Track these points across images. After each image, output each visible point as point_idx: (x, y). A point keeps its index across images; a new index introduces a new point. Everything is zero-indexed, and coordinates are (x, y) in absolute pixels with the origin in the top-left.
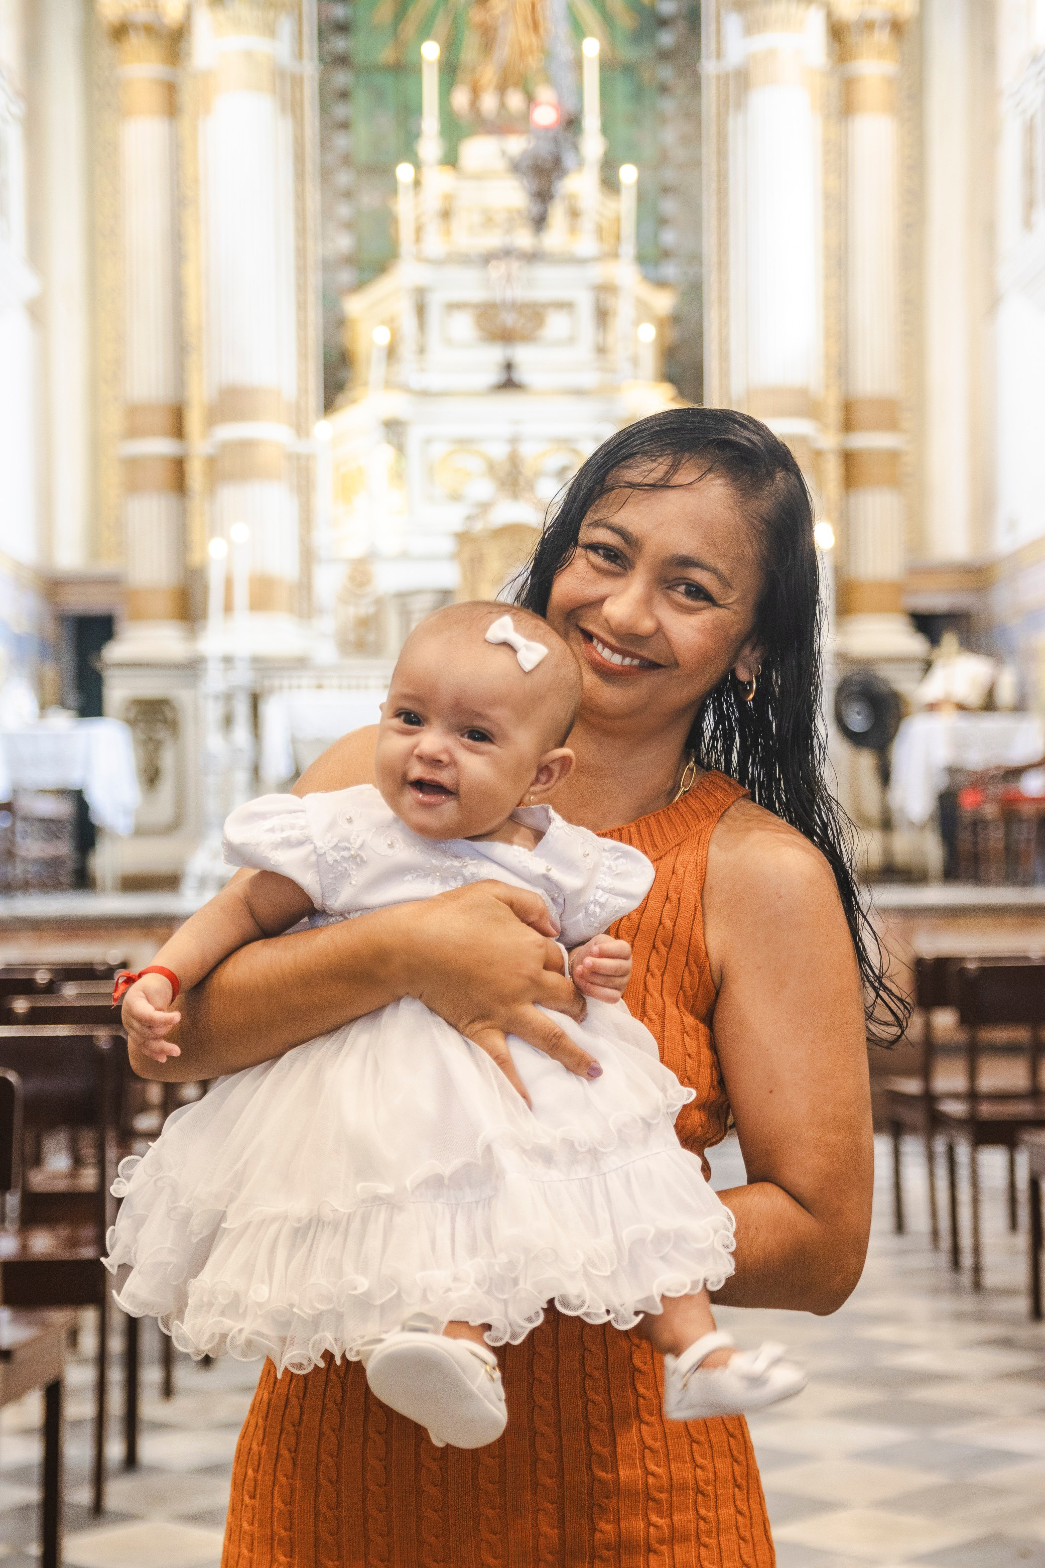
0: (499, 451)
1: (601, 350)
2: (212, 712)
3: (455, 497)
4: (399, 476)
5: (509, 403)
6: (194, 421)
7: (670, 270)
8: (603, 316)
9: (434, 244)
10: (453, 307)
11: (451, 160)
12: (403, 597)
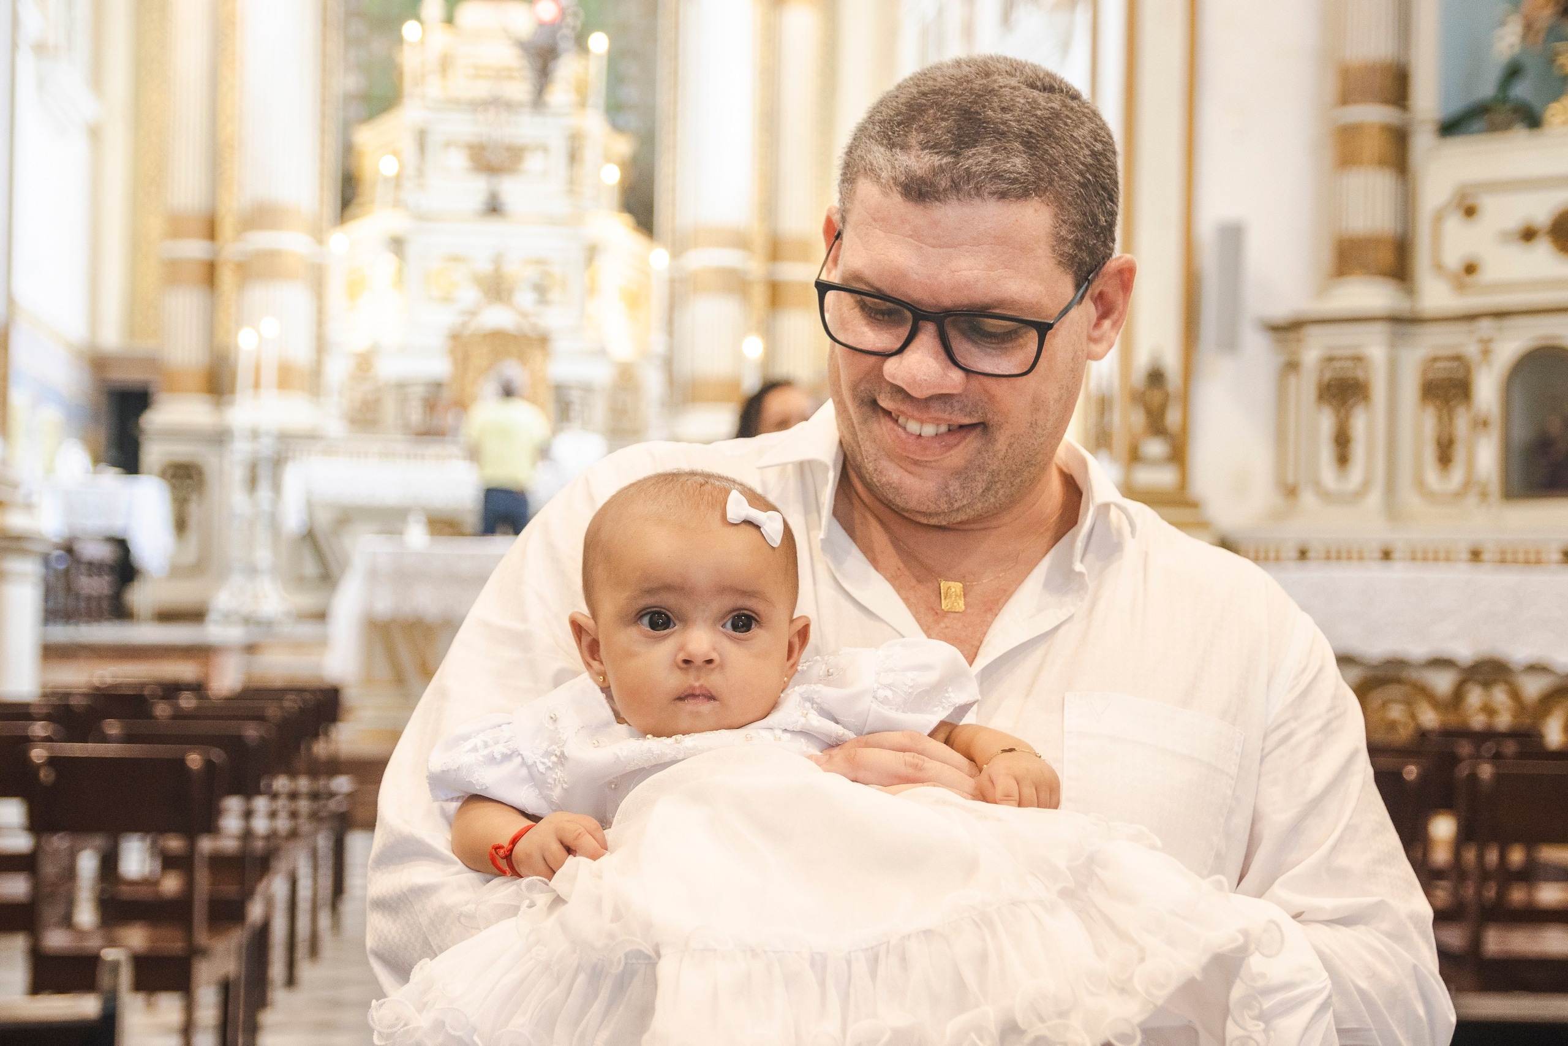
0: (485, 267)
1: (571, 182)
2: (237, 474)
3: (447, 299)
4: (400, 280)
5: (493, 226)
6: (227, 227)
7: (632, 120)
8: (574, 157)
9: (434, 88)
10: (448, 145)
11: (449, 20)
12: (401, 386)
